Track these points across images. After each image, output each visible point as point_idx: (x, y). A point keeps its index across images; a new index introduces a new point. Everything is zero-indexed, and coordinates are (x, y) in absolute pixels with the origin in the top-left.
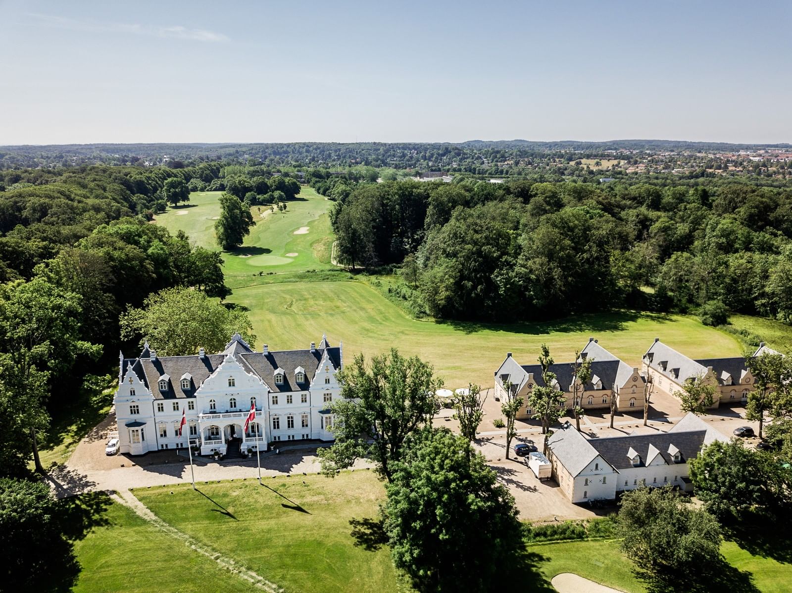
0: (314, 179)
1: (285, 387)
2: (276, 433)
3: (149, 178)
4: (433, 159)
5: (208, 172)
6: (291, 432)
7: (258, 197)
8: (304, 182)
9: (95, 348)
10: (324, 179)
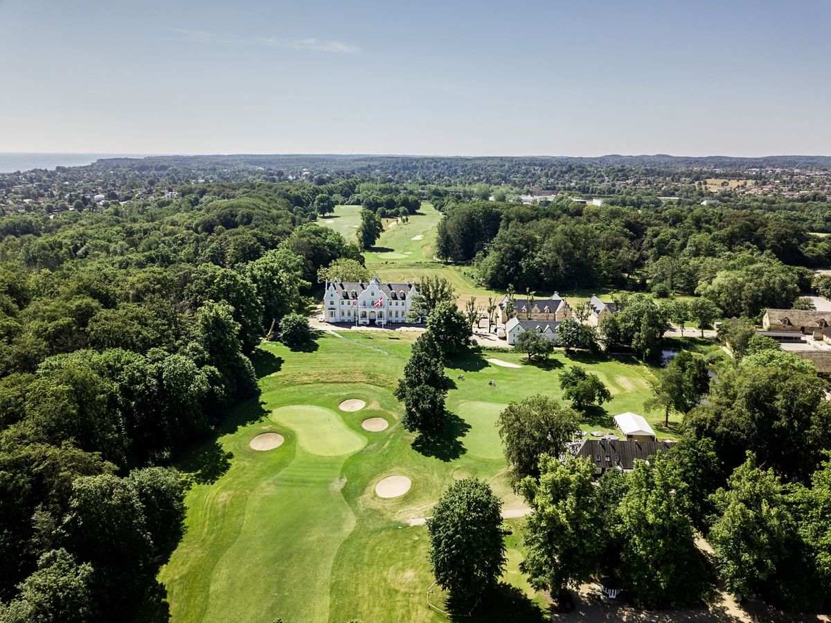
0: (434, 197)
1: (395, 298)
2: (390, 319)
3: (303, 193)
4: (556, 176)
5: (346, 189)
6: (397, 319)
7: (387, 211)
8: (426, 199)
9: (308, 283)
10: (442, 196)
